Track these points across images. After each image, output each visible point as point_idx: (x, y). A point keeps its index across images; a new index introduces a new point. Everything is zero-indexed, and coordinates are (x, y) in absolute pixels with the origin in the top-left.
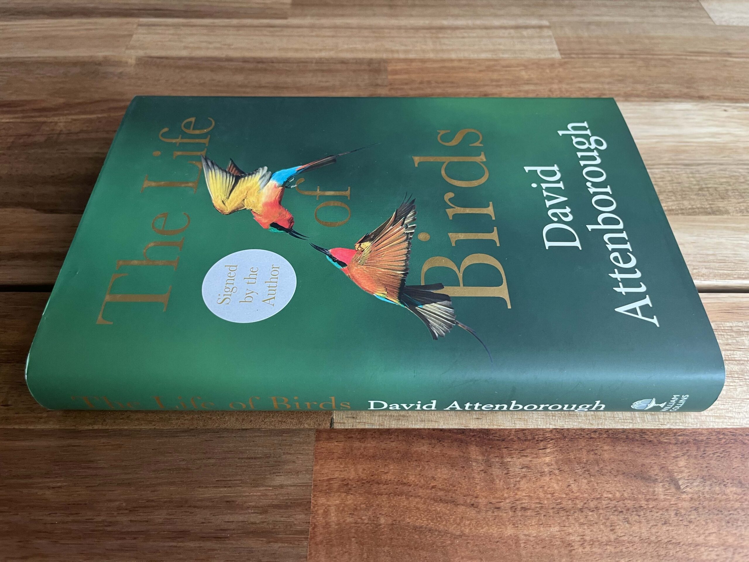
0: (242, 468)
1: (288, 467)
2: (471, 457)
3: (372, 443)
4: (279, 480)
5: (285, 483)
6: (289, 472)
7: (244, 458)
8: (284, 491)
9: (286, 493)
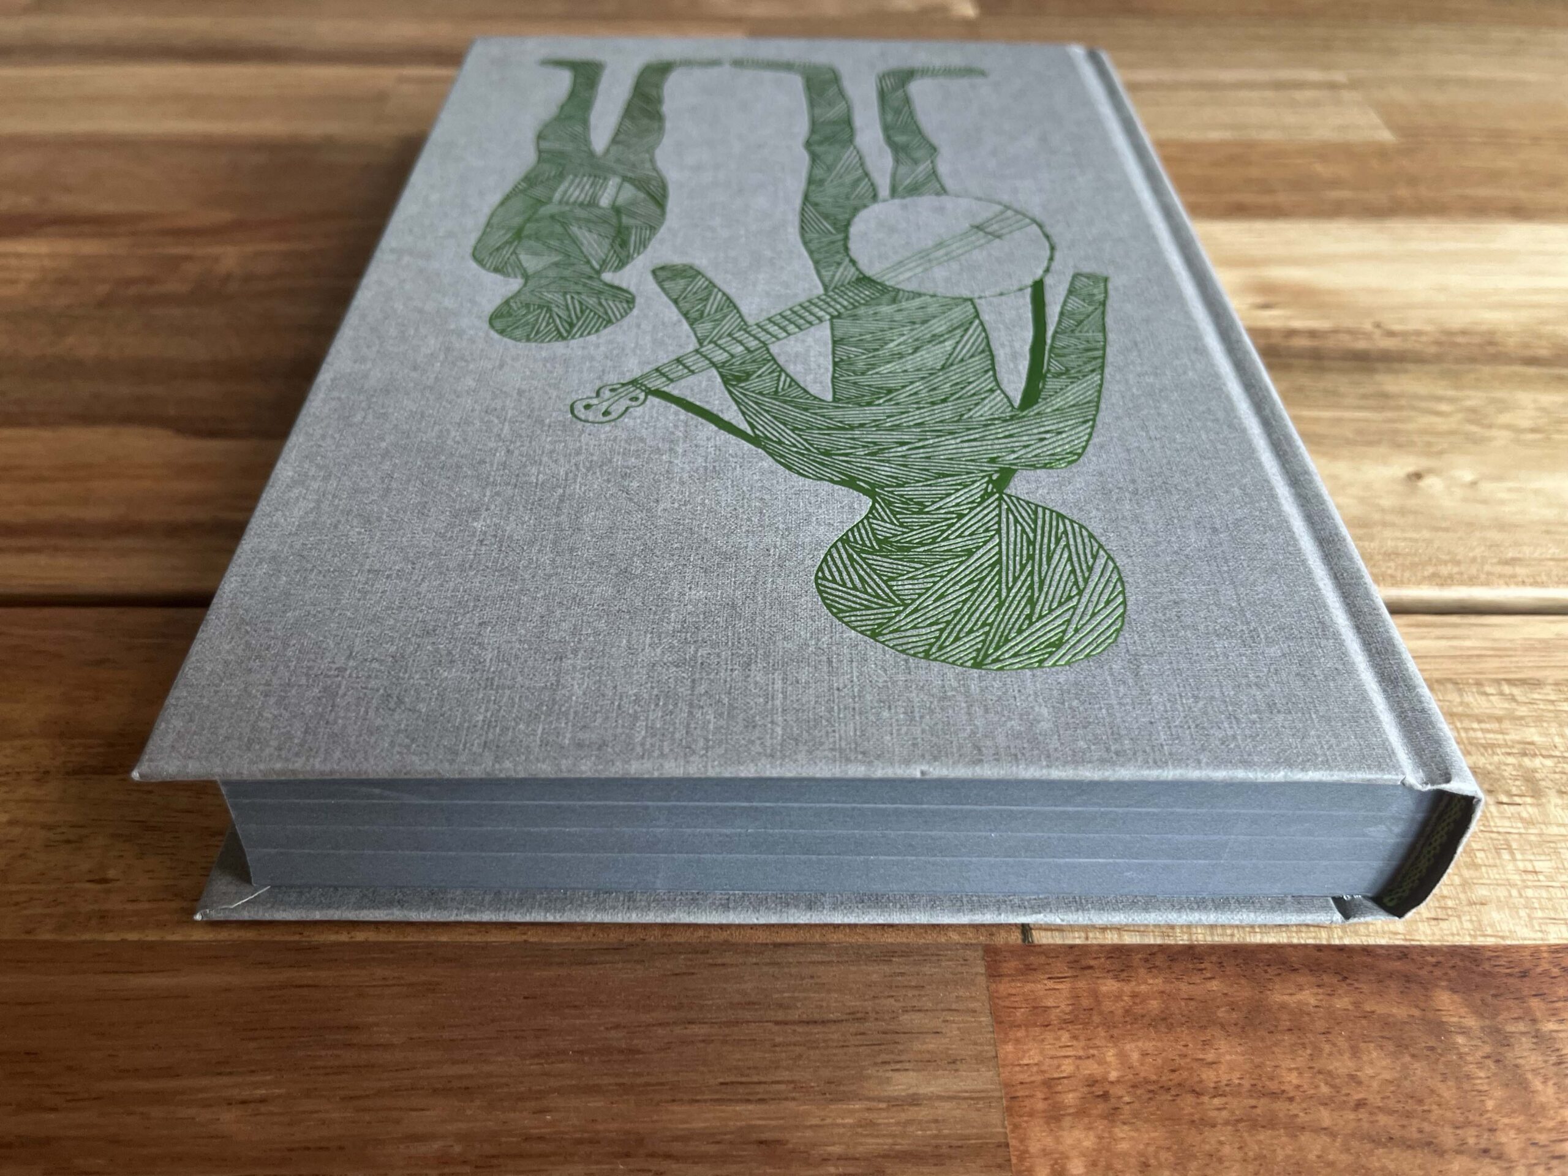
0: (792, 1048)
1: (925, 1047)
2: (1444, 1019)
3: (1151, 981)
4: (904, 1083)
5: (921, 1091)
6: (928, 1063)
7: (794, 1023)
8: (923, 1113)
9: (930, 1117)
